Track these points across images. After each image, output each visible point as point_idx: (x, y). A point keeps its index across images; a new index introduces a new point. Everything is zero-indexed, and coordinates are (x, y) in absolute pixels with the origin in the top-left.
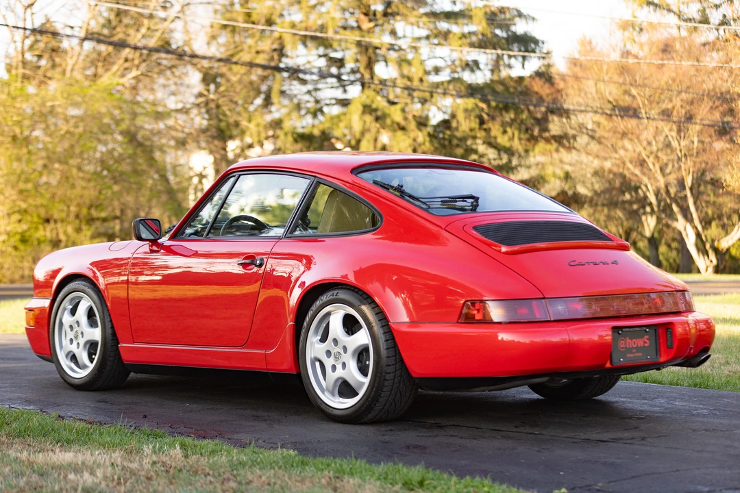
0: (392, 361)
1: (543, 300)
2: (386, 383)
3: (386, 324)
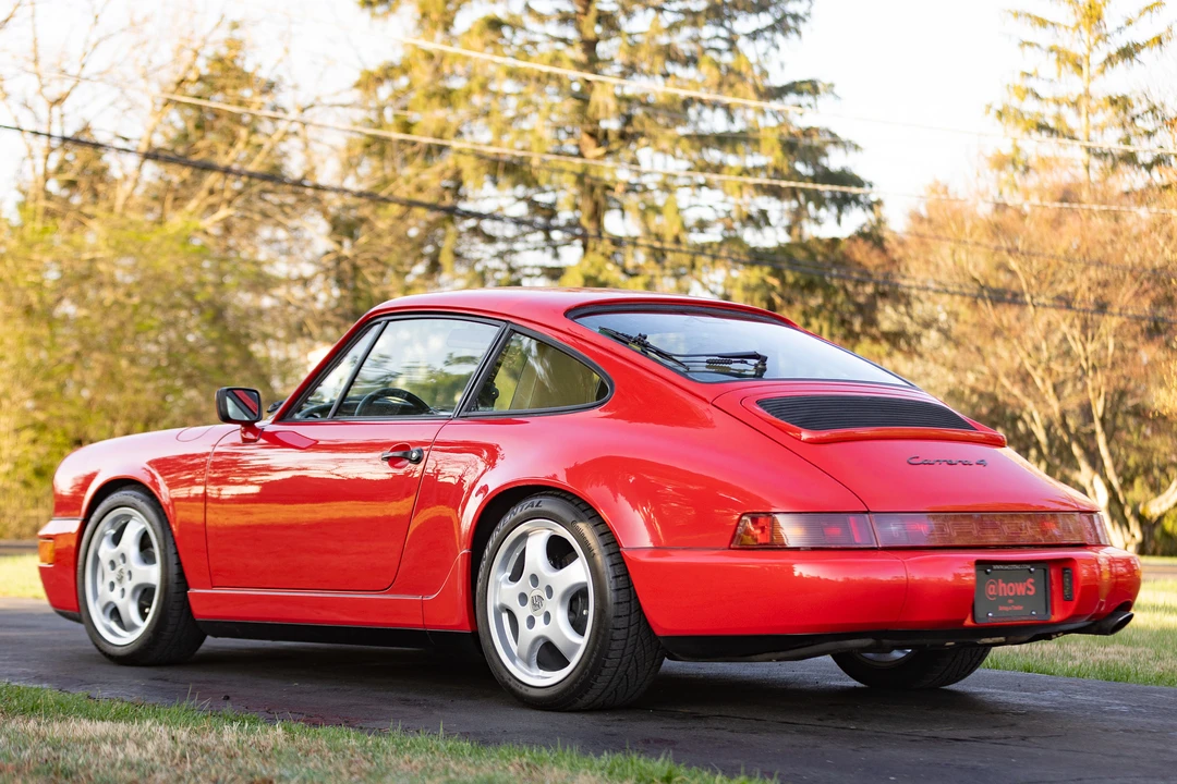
0: (623, 610)
1: (867, 516)
2: (614, 646)
3: (615, 550)
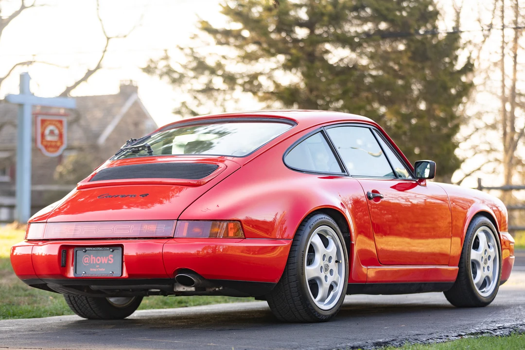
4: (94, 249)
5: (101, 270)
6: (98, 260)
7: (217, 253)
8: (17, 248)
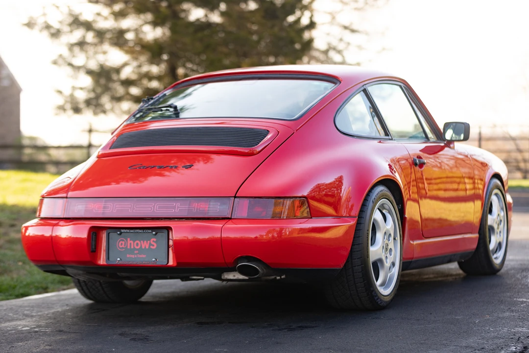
1: (66, 200)
4: (131, 231)
5: (141, 256)
6: (137, 245)
7: (283, 237)
8: (30, 229)
